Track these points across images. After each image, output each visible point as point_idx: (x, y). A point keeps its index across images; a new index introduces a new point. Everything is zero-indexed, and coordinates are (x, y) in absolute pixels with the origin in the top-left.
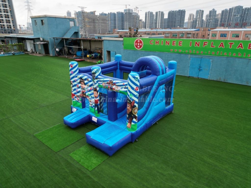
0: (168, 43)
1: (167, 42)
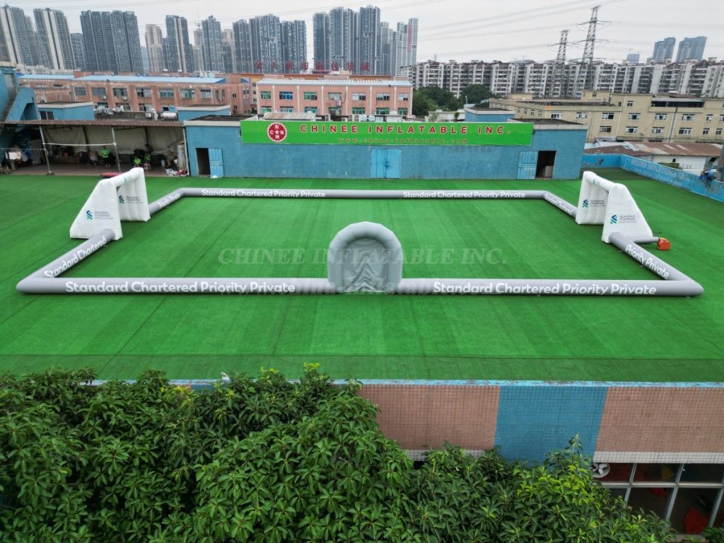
1: (332, 128)
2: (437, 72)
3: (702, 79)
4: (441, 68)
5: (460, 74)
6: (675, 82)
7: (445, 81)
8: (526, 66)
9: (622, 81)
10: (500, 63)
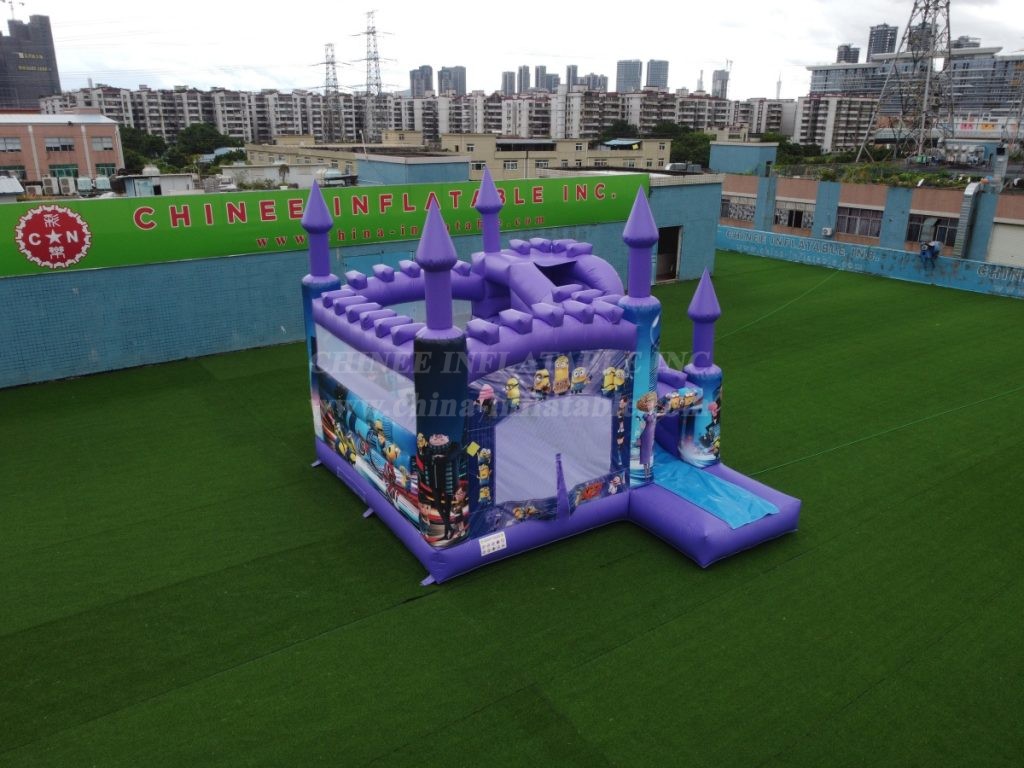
0: (240, 211)
1: (231, 208)
2: (120, 103)
3: (499, 117)
4: (125, 96)
5: (161, 109)
6: (468, 120)
7: (135, 118)
8: (266, 96)
9: (400, 120)
10: (223, 90)
